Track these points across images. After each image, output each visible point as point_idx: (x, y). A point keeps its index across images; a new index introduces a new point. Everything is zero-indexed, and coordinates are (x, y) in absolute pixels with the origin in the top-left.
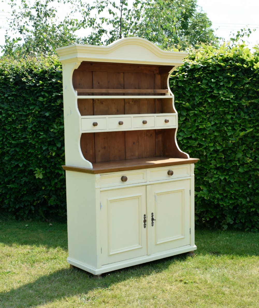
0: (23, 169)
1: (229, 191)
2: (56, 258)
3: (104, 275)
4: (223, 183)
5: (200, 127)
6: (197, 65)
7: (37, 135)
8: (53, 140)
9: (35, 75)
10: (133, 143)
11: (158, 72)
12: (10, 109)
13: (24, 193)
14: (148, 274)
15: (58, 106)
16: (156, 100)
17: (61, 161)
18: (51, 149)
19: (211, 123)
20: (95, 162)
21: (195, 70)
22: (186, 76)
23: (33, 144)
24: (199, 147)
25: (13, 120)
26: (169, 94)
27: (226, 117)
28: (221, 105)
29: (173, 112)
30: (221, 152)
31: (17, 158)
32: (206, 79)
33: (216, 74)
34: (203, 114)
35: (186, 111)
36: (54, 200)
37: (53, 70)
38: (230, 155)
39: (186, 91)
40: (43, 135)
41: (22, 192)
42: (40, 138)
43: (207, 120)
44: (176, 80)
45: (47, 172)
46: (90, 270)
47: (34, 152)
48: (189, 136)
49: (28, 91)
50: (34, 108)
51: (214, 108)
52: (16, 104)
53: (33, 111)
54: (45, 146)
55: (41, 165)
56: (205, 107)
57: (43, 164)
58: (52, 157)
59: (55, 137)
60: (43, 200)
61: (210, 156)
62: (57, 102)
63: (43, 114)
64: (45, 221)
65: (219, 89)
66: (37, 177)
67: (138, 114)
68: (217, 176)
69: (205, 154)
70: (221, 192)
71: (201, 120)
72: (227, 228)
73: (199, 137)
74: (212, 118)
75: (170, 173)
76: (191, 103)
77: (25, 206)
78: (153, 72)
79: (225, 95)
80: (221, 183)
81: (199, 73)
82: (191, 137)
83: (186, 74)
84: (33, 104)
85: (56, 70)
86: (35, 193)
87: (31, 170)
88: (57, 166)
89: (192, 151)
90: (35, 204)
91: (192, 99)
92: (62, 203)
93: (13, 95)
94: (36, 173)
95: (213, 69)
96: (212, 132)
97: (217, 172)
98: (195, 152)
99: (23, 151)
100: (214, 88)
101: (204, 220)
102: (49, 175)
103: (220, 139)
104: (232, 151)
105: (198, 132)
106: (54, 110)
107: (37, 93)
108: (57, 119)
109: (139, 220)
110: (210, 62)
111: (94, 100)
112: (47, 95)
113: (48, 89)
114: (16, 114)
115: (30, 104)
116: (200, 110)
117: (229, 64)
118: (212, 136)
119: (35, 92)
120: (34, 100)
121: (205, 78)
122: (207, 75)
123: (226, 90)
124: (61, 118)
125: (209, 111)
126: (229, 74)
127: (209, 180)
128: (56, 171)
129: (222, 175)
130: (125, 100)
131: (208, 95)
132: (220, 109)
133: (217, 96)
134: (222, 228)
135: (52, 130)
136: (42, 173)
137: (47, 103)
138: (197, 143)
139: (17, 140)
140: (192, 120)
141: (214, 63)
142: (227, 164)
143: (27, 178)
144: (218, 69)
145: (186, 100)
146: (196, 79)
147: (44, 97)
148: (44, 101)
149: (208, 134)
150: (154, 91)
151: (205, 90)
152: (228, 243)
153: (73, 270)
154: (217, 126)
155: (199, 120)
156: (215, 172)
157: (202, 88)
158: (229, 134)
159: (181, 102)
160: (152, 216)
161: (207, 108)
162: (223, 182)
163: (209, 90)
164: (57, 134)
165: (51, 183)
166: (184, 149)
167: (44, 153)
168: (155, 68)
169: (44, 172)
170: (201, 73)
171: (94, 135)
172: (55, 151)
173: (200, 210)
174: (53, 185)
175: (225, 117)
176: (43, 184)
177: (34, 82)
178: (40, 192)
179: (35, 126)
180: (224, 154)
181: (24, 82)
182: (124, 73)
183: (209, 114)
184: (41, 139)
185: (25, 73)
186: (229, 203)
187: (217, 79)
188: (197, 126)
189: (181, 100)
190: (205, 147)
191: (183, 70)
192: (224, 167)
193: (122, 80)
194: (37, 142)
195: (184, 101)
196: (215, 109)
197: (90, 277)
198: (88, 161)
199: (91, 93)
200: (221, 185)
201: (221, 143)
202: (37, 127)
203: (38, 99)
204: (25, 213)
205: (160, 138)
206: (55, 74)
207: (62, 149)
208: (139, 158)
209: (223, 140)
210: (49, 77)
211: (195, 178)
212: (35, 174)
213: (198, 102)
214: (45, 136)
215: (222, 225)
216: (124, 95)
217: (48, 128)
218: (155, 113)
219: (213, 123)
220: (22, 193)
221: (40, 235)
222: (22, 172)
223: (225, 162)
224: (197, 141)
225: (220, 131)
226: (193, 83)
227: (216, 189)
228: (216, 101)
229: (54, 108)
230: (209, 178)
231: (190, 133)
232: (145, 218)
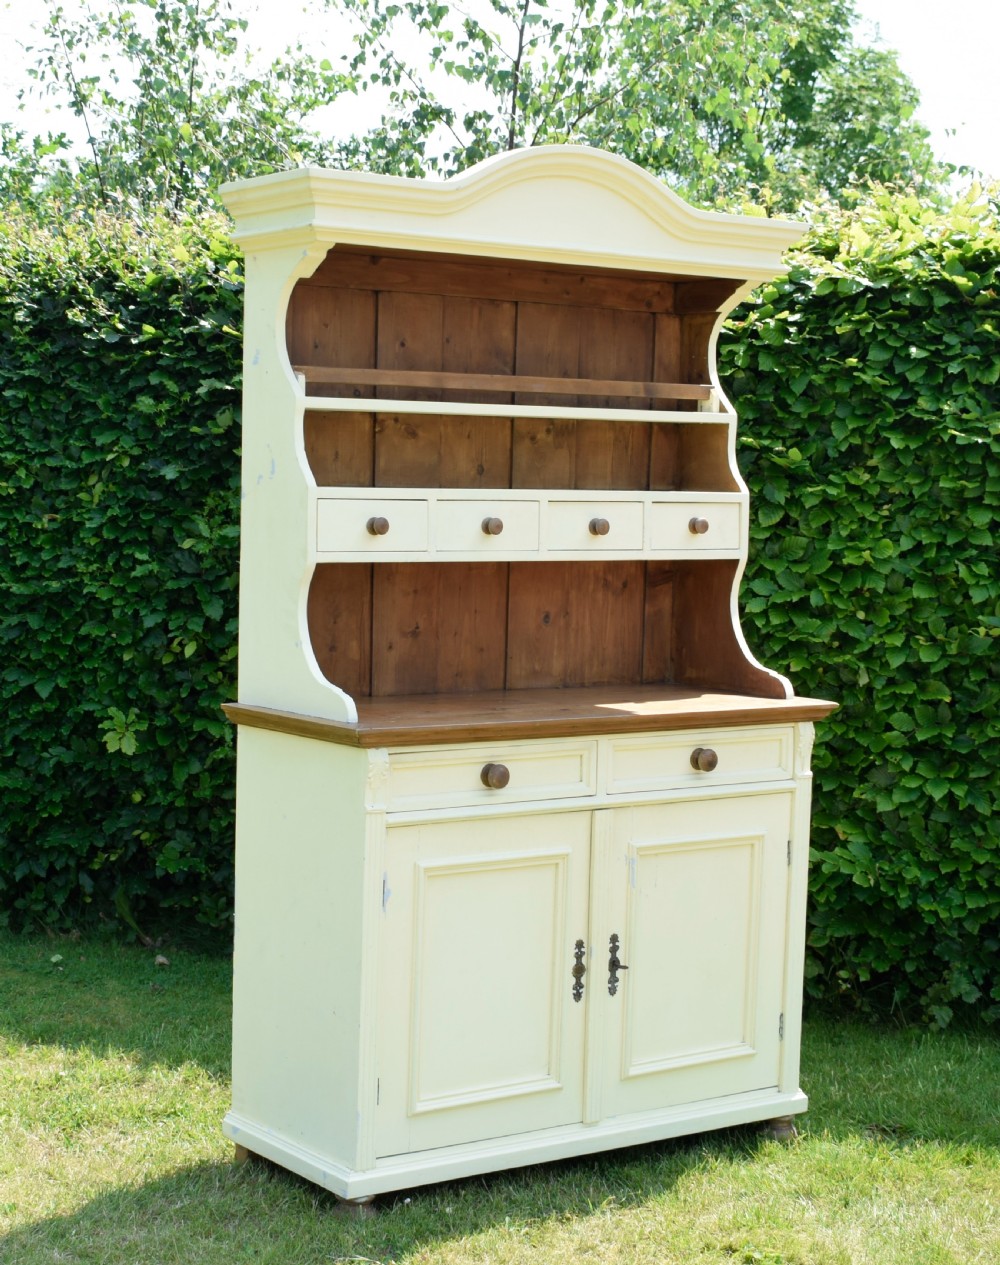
0: (52, 707)
1: (968, 853)
2: (175, 1113)
3: (383, 1202)
4: (940, 818)
5: (849, 559)
6: (845, 280)
7: (122, 564)
8: (190, 588)
9: (128, 297)
10: (543, 616)
11: (669, 303)
12: (11, 442)
13: (51, 815)
14: (584, 1212)
15: (218, 437)
16: (655, 428)
17: (221, 683)
18: (178, 628)
19: (897, 542)
20: (370, 695)
21: (834, 301)
22: (793, 330)
23: (103, 603)
24: (841, 650)
25: (19, 489)
26: (716, 407)
27: (968, 519)
28: (946, 464)
29: (728, 486)
30: (936, 674)
31: (28, 659)
32: (883, 345)
33: (932, 326)
34: (862, 500)
35: (786, 486)
36: (182, 854)
37: (204, 278)
38: (977, 689)
39: (791, 393)
40: (147, 562)
41: (44, 810)
42: (133, 574)
43: (880, 527)
44: (751, 345)
45: (157, 728)
46: (325, 1174)
47: (104, 638)
48: (795, 599)
49: (91, 366)
50: (115, 443)
51: (916, 475)
52: (39, 423)
53: (110, 457)
54: (154, 611)
55: (131, 696)
56: (873, 470)
57: (140, 691)
58: (180, 662)
59: (198, 575)
60: (133, 849)
61: (887, 693)
62: (213, 419)
63: (152, 471)
64: (139, 941)
65: (940, 392)
66: (112, 748)
67: (569, 487)
68: (914, 784)
69: (863, 680)
70: (928, 856)
71: (854, 527)
72: (948, 1020)
73: (841, 606)
74: (902, 522)
75: (703, 761)
76: (813, 450)
77: (51, 871)
78: (649, 305)
79: (967, 421)
80: (933, 817)
81: (856, 317)
82: (805, 601)
83: (797, 317)
84: (111, 425)
85: (216, 280)
86: (98, 816)
87: (89, 714)
88: (203, 703)
89: (808, 667)
90: (96, 867)
91: (817, 433)
92: (216, 870)
93: (25, 380)
94: (109, 730)
95: (918, 303)
96: (901, 583)
97: (915, 764)
98: (821, 670)
99: (58, 630)
100: (916, 389)
101: (845, 981)
102: (163, 742)
103: (934, 617)
104: (990, 672)
105: (838, 580)
106: (201, 454)
107: (128, 376)
108: (212, 494)
109: (554, 964)
110: (906, 271)
111: (380, 417)
112: (172, 387)
113: (178, 360)
114: (36, 464)
115: (96, 422)
116: (853, 481)
117: (993, 280)
118: (898, 600)
119: (123, 371)
120: (117, 408)
121: (880, 338)
122: (889, 327)
123: (972, 396)
124: (230, 494)
125: (891, 491)
126: (988, 327)
127: (878, 799)
128: (197, 726)
129: (937, 782)
130: (516, 423)
131: (889, 415)
132: (941, 485)
133: (931, 424)
134: (925, 1018)
135: (187, 544)
136: (136, 732)
137: (170, 423)
138: (831, 628)
139: (32, 578)
140: (814, 526)
141: (924, 274)
142: (960, 731)
143: (68, 748)
144: (941, 300)
145: (791, 437)
146: (837, 343)
147: (159, 394)
148: (159, 414)
149: (881, 591)
150: (647, 390)
151: (879, 394)
152: (951, 1090)
153: (248, 1171)
154: (926, 556)
155: (846, 526)
156: (907, 767)
157: (864, 382)
158: (978, 597)
159: (766, 442)
160: (614, 950)
161: (881, 476)
162: (941, 810)
163: (895, 395)
164: (206, 564)
165: (170, 775)
166: (768, 654)
167: (147, 644)
168: (656, 287)
169: (144, 727)
170: (865, 315)
171: (372, 573)
172: (196, 637)
173: (828, 934)
174: (179, 787)
175: (962, 520)
176: (136, 781)
177: (120, 326)
178: (124, 812)
179: (113, 520)
180: (950, 684)
181: (77, 329)
182: (516, 303)
183: (890, 501)
184: (135, 578)
185: (81, 287)
186: (963, 906)
187: (933, 348)
188: (835, 556)
189: (765, 432)
190: (866, 648)
191: (782, 301)
192: (949, 743)
193: (506, 334)
194: (121, 591)
195: (778, 438)
196: (917, 481)
197: (322, 1205)
198: (338, 691)
199: (366, 386)
200: (930, 823)
201: (940, 637)
202: (124, 525)
203: (134, 406)
204: (52, 904)
205: (665, 602)
206: (214, 297)
207: (227, 629)
208: (566, 686)
209: (950, 622)
210: (185, 311)
211: (817, 788)
212: (104, 732)
213: (843, 449)
214: (154, 567)
215: (928, 1006)
216: (513, 402)
217: (170, 531)
218: (647, 488)
219: (906, 544)
220: (45, 815)
221: (112, 1003)
222: (47, 720)
223: (952, 720)
224: (831, 620)
225: (937, 582)
226: (823, 361)
227: (907, 843)
228: (926, 445)
229: (202, 447)
230: (876, 789)
231: (803, 582)
232: (579, 956)
